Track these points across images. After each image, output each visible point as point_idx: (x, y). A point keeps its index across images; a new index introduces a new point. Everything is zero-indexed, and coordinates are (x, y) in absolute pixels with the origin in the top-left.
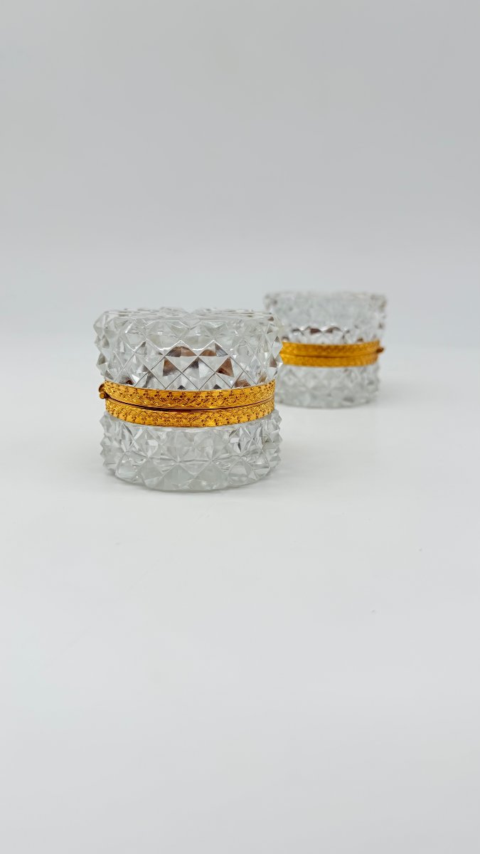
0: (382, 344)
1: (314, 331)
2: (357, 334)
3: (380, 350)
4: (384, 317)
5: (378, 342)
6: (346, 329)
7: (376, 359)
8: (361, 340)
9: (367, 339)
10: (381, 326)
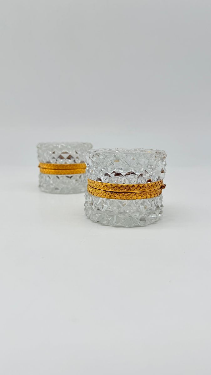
0: (164, 183)
1: (117, 174)
2: (147, 176)
3: (163, 187)
4: (165, 165)
5: (162, 182)
6: (140, 173)
7: (160, 193)
8: (150, 181)
9: (154, 180)
10: (162, 172)
